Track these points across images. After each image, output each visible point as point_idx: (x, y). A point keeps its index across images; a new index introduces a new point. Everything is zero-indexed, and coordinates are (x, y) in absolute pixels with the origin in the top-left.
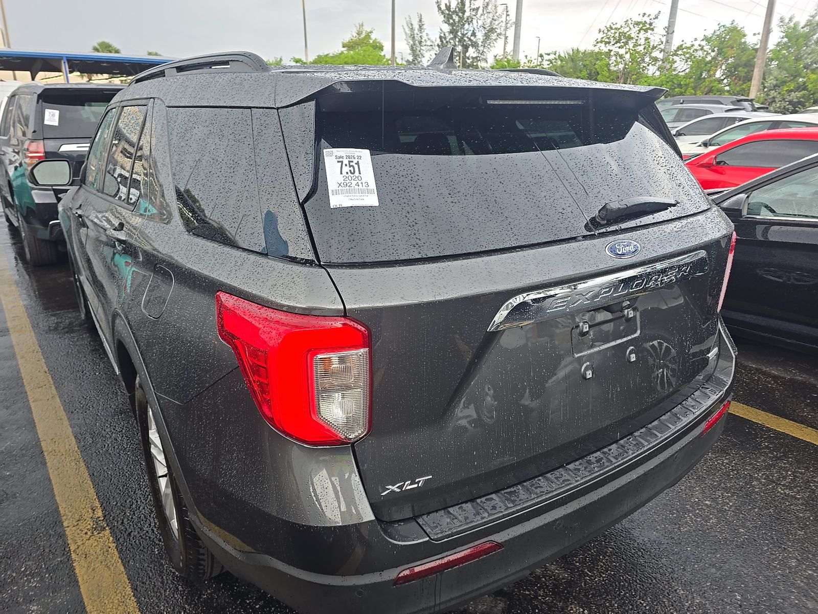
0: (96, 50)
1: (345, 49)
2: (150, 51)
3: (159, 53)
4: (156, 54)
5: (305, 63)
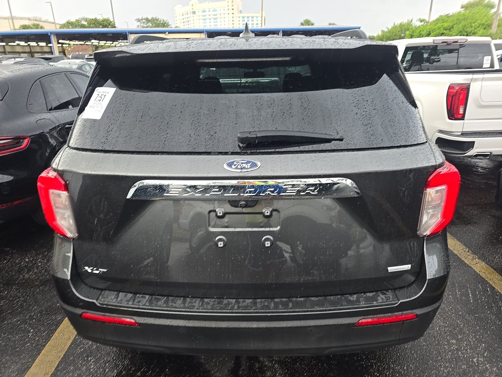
0: (302, 24)
1: (463, 9)
2: (331, 22)
3: (335, 23)
4: (333, 24)
5: (428, 22)
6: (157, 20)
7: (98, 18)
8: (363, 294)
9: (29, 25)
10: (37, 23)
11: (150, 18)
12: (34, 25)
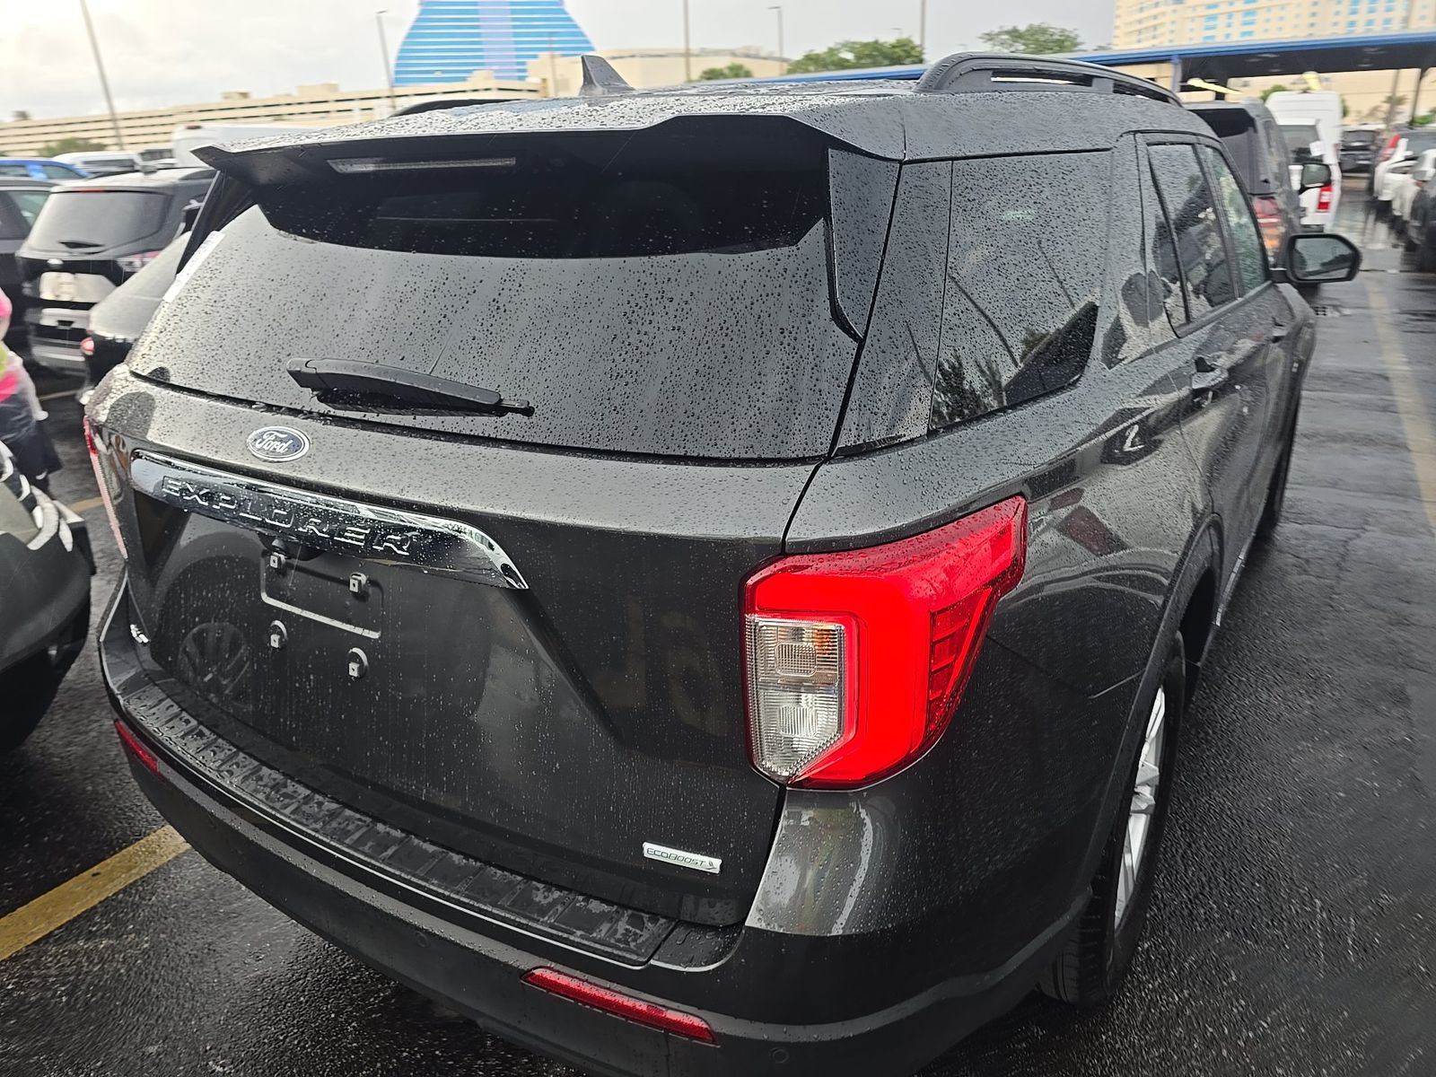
6: (1043, 31)
7: (882, 40)
8: (581, 898)
9: (721, 70)
10: (739, 61)
11: (1022, 28)
12: (731, 68)
